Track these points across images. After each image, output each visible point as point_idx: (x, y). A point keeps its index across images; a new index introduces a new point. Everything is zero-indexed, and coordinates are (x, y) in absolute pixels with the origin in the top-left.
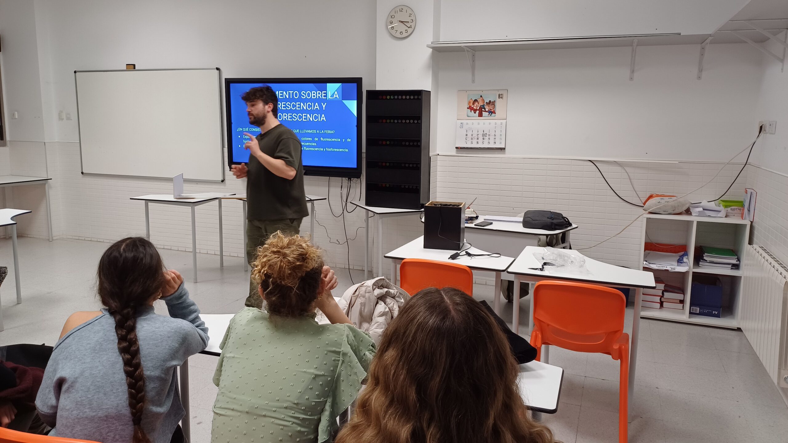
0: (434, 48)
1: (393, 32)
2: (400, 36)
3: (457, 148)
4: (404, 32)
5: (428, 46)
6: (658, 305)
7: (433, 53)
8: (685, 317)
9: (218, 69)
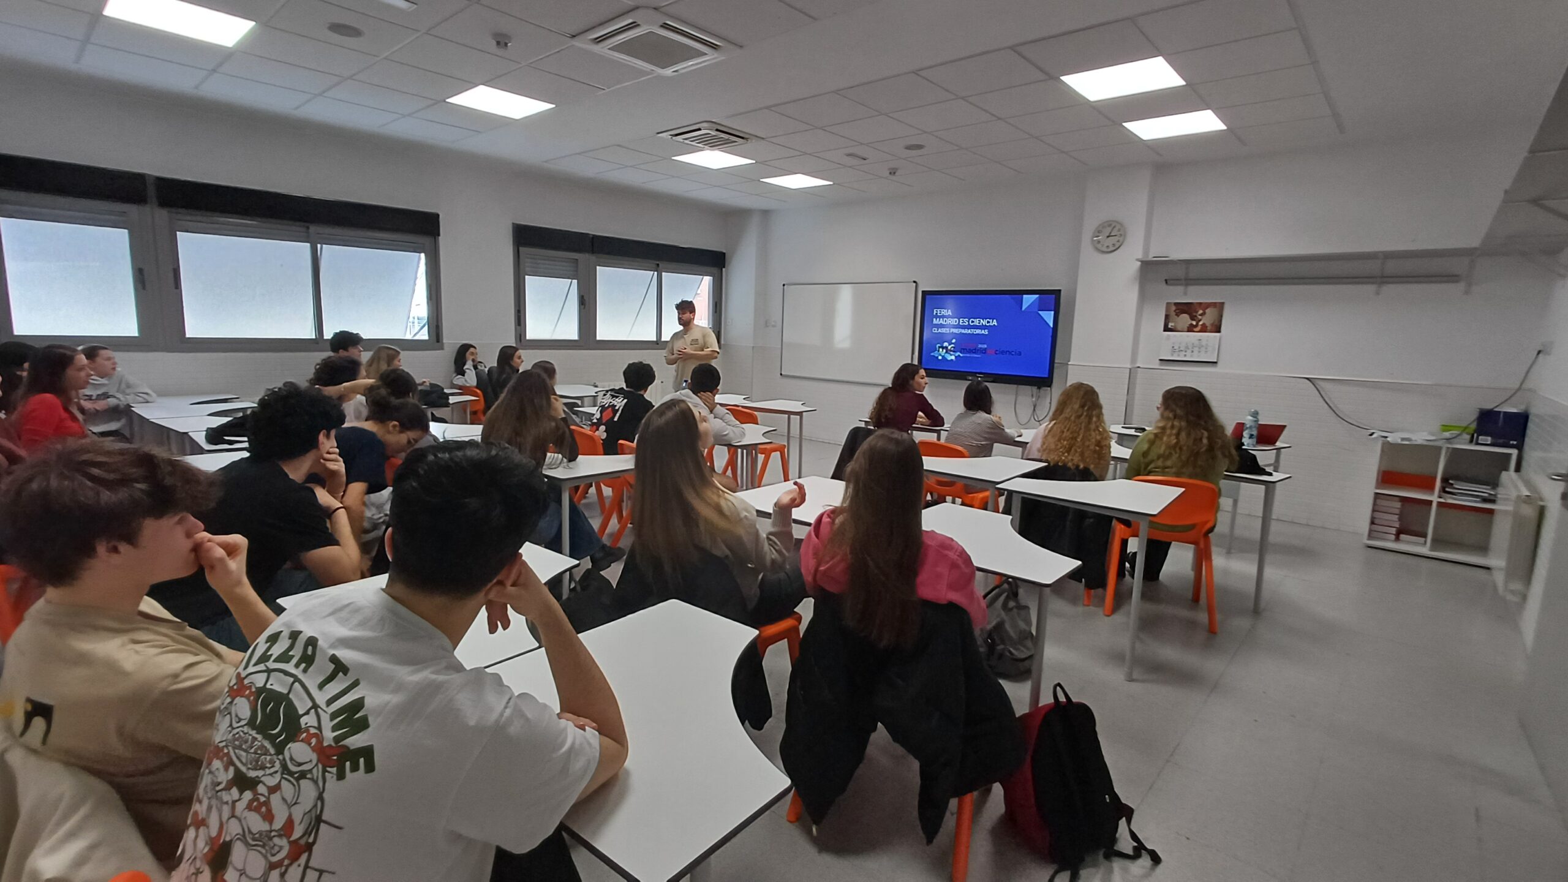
0: (1142, 262)
1: (1099, 246)
2: (1106, 250)
3: (1161, 360)
4: (1111, 246)
5: (1138, 260)
6: (1393, 537)
7: (1142, 266)
8: (1425, 550)
9: (915, 282)
